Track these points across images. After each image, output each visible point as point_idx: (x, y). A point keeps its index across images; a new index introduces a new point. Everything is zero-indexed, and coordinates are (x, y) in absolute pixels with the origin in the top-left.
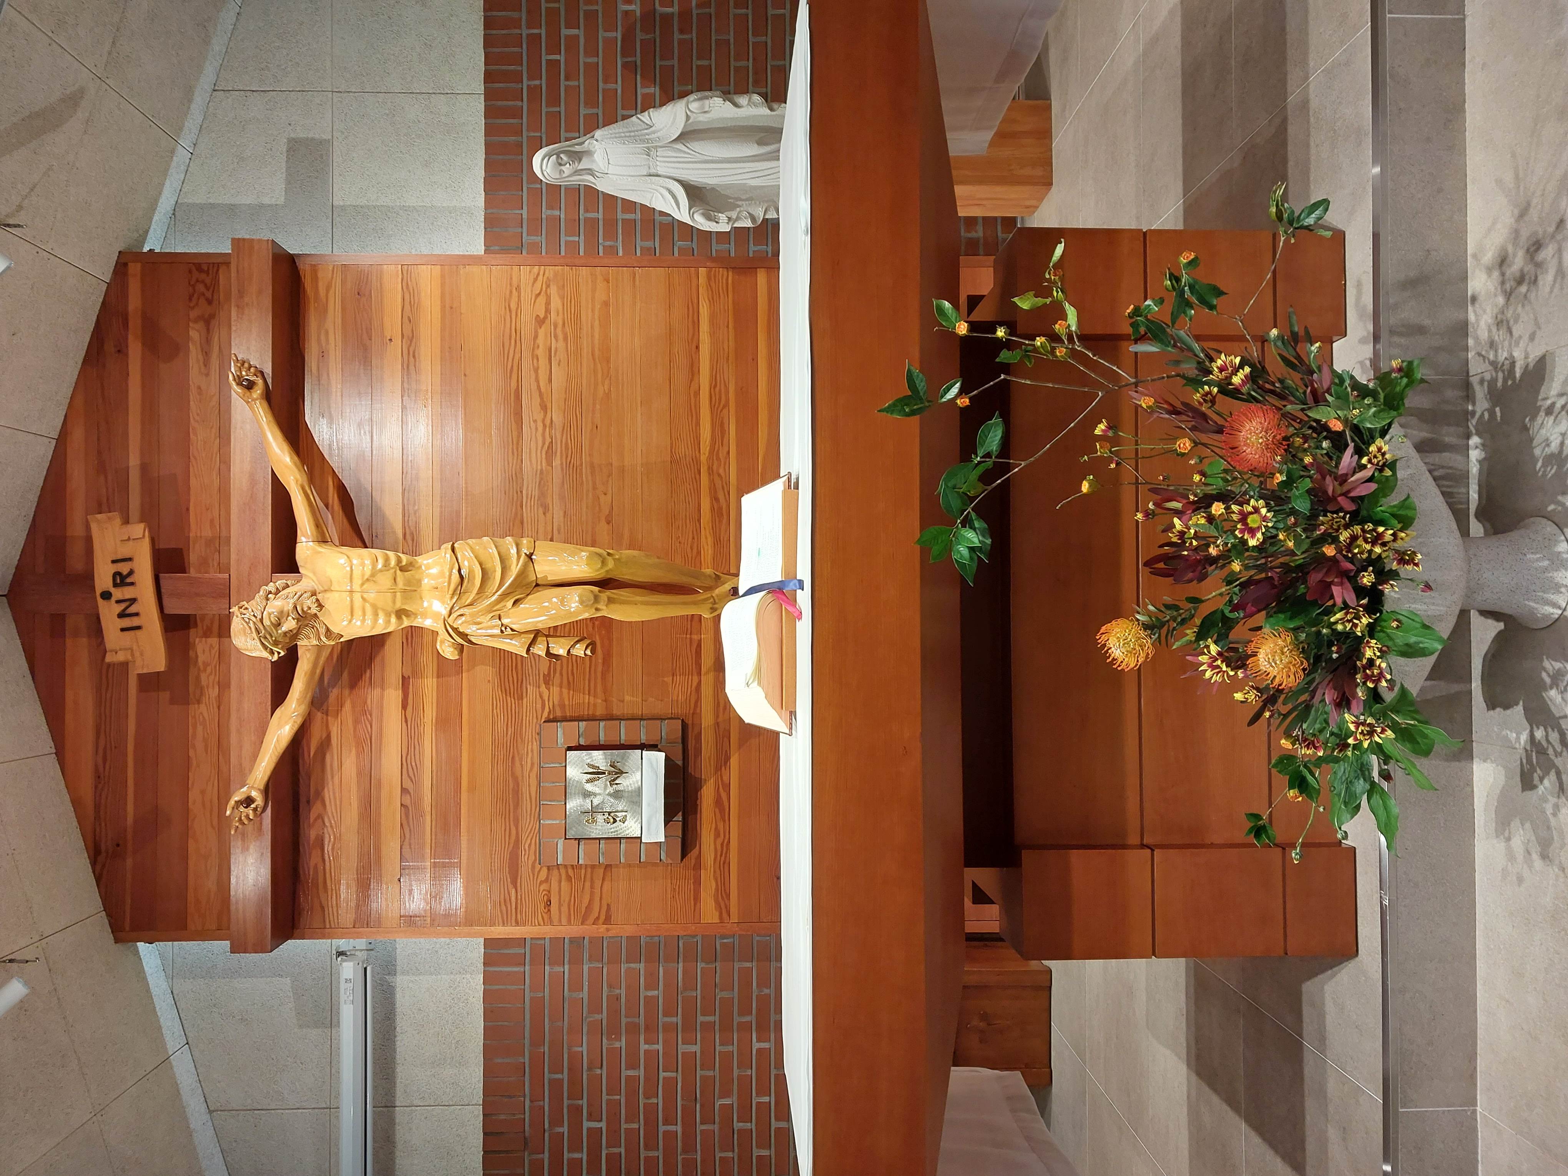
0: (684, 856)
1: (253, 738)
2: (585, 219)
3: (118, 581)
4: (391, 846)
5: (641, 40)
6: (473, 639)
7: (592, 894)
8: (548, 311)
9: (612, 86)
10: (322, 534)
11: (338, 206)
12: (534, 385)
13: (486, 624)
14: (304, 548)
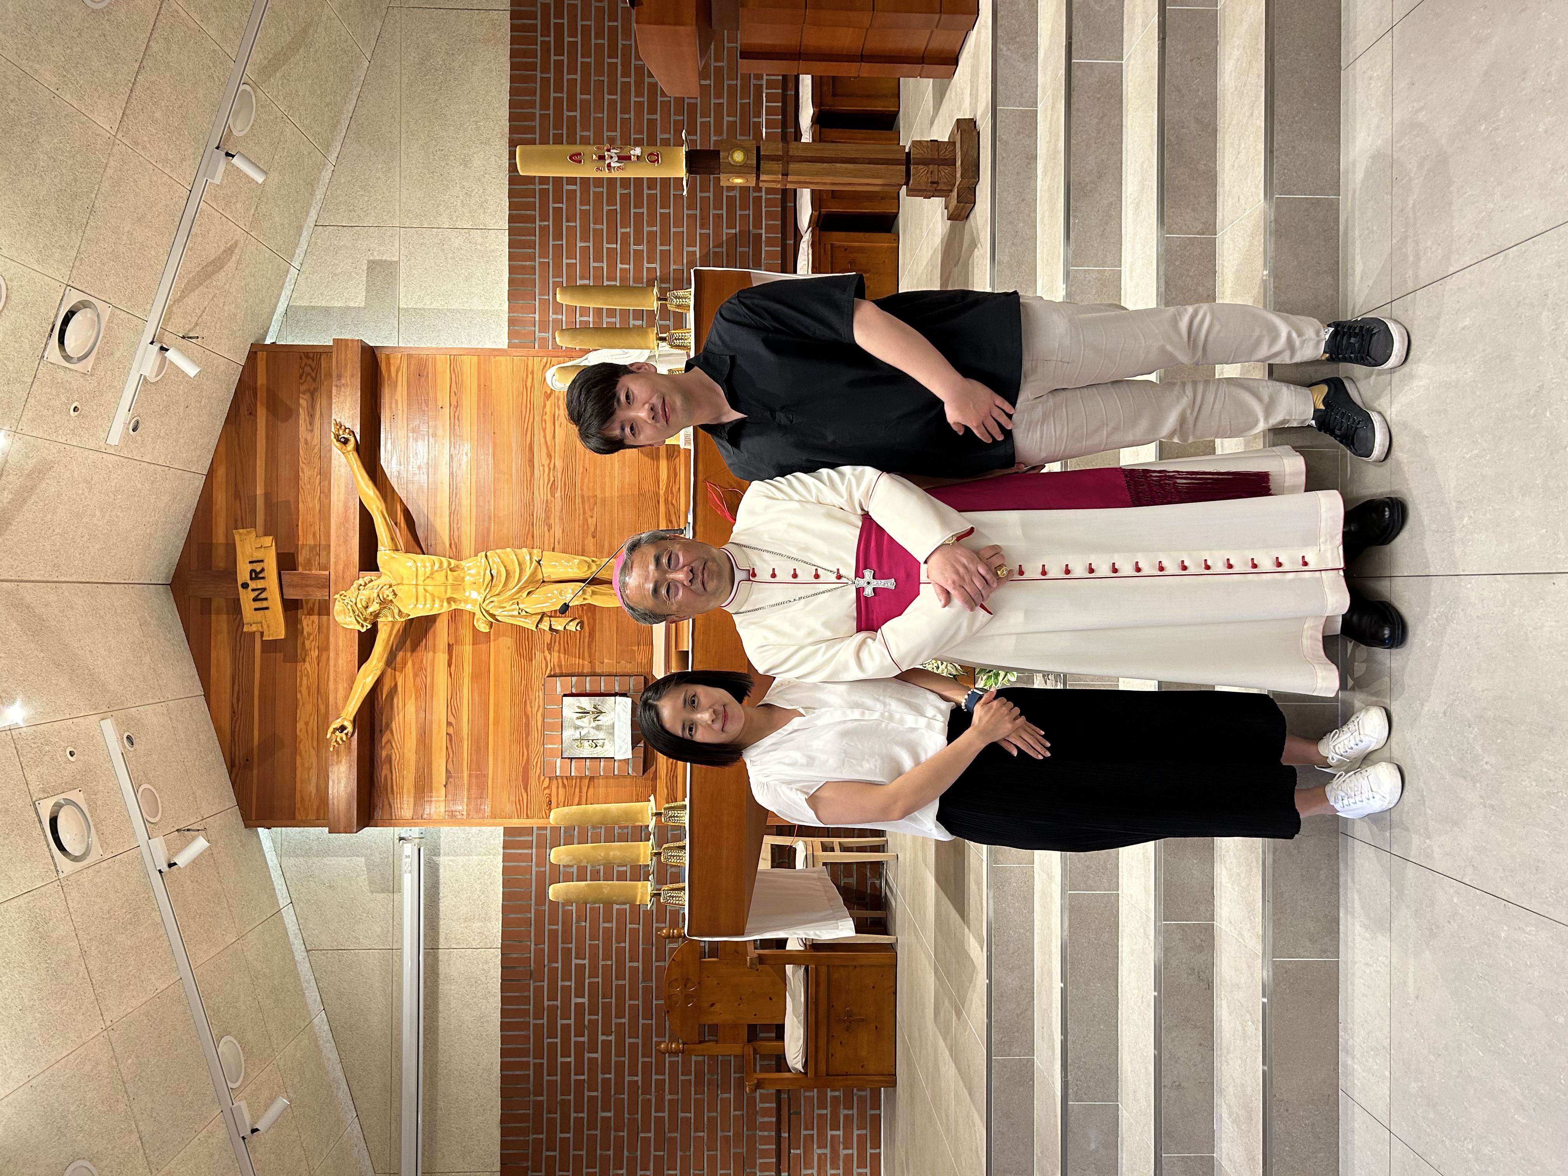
0: (645, 771)
3: (253, 576)
4: (439, 763)
6: (498, 618)
7: (580, 797)
9: (598, 227)
10: (396, 545)
11: (403, 309)
12: (542, 440)
13: (508, 608)
14: (383, 555)
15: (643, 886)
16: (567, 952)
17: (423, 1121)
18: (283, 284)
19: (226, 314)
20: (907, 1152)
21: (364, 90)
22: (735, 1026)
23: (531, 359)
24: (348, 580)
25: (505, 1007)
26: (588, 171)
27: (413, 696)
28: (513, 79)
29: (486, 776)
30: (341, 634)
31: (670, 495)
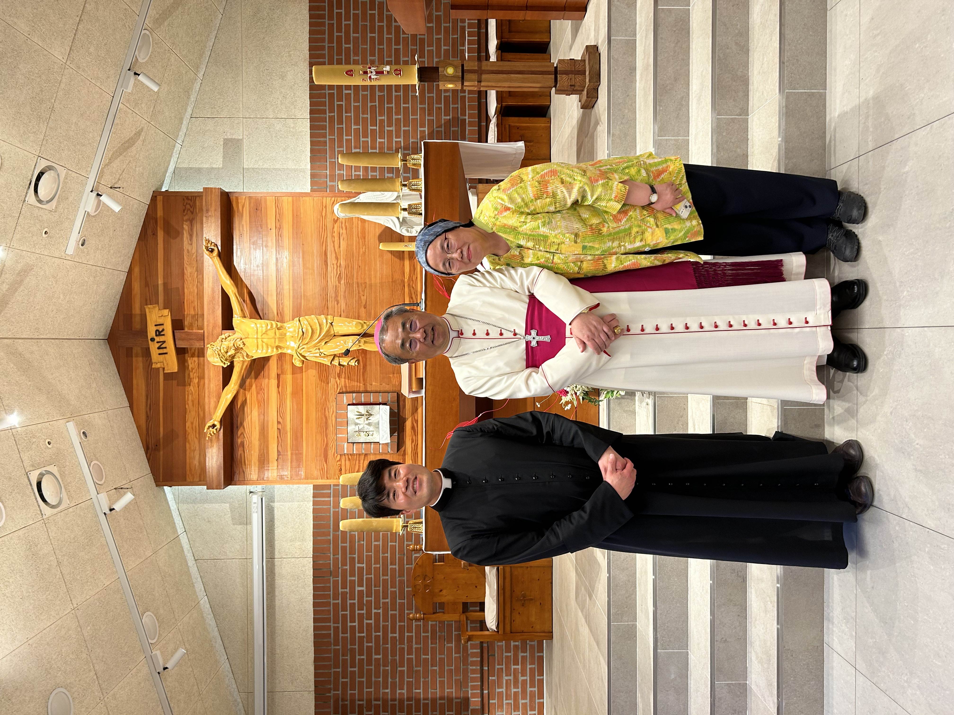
0: (398, 449)
1: (215, 400)
3: (158, 333)
4: (273, 446)
6: (308, 358)
7: (359, 466)
9: (365, 116)
11: (246, 168)
12: (333, 249)
13: (313, 352)
14: (236, 320)
15: (397, 521)
16: (352, 560)
17: (267, 661)
18: (172, 154)
19: (137, 173)
20: (559, 678)
21: (219, 32)
22: (454, 603)
23: (325, 198)
24: (215, 336)
25: (315, 593)
26: (357, 81)
27: (257, 405)
28: (311, 25)
29: (301, 454)
30: (212, 369)
31: (411, 282)
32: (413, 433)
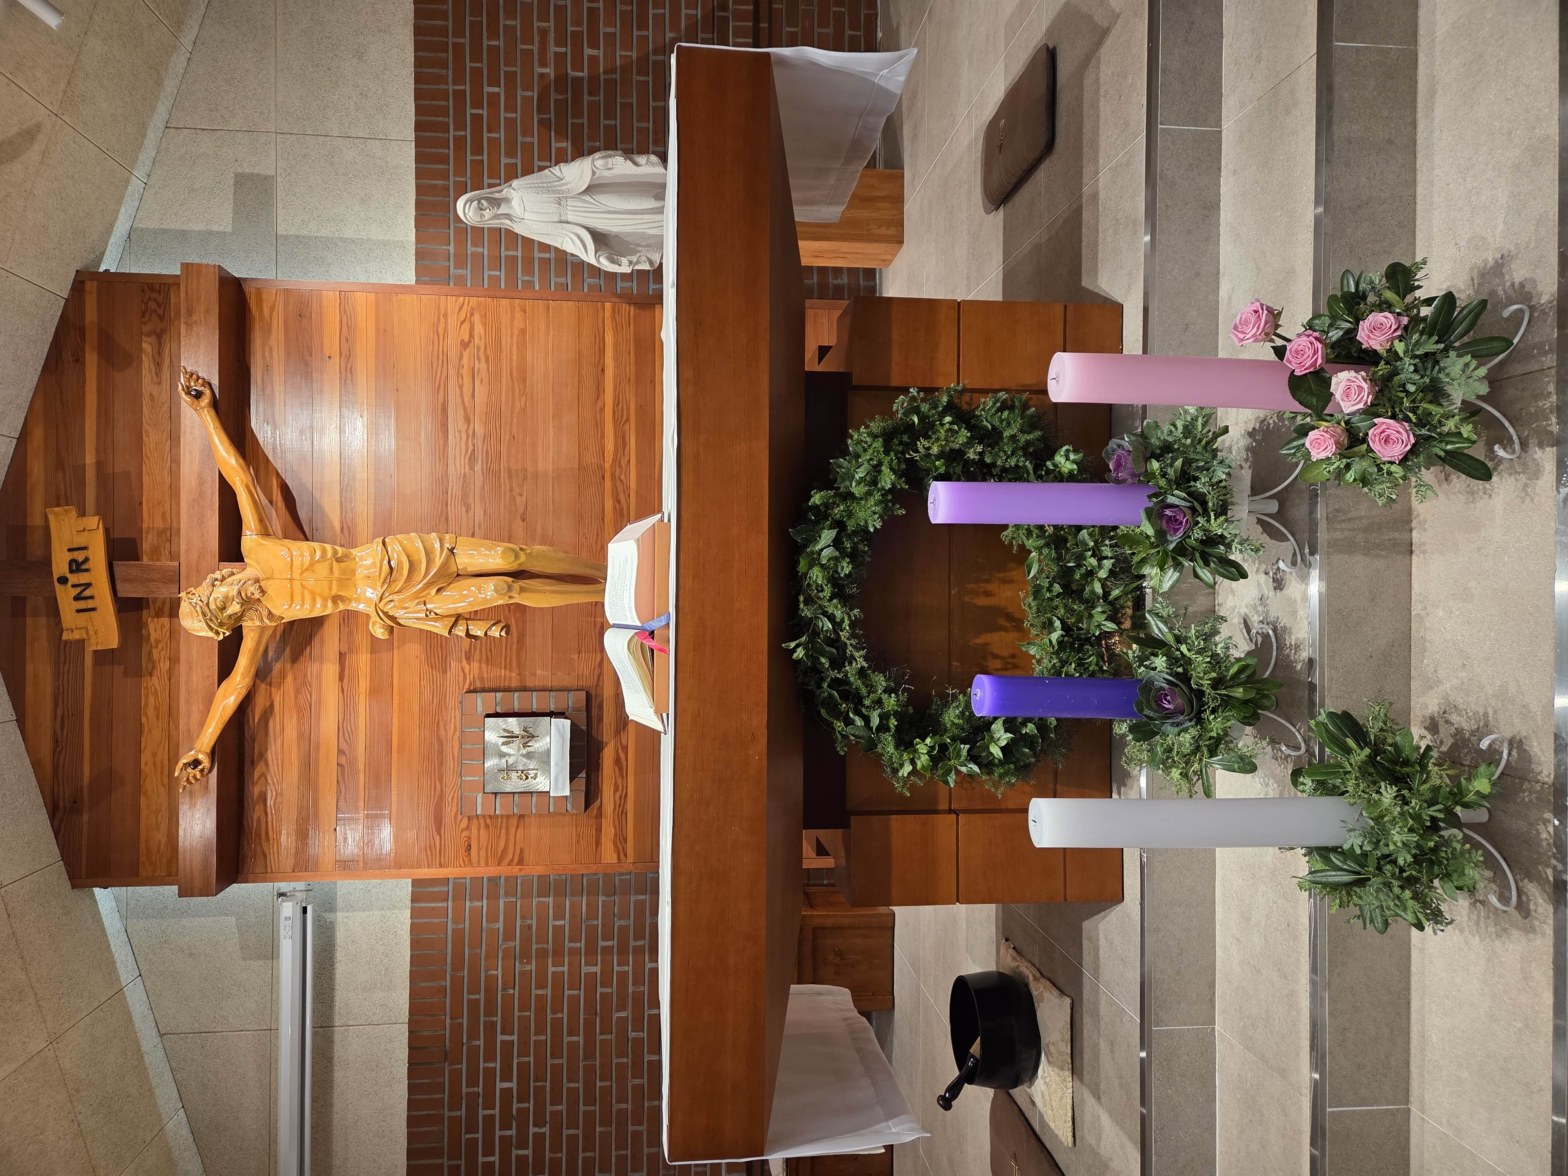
0: (587, 806)
2: (506, 256)
3: (74, 568)
4: (328, 801)
5: (555, 100)
6: (401, 622)
7: (507, 840)
8: (471, 336)
9: (528, 139)
10: (266, 528)
11: (282, 236)
12: (459, 400)
13: (412, 609)
14: (250, 540)
16: (491, 1027)
18: (122, 198)
19: (30, 224)
25: (412, 1097)
27: (294, 717)
31: (618, 469)
32: (617, 771)
